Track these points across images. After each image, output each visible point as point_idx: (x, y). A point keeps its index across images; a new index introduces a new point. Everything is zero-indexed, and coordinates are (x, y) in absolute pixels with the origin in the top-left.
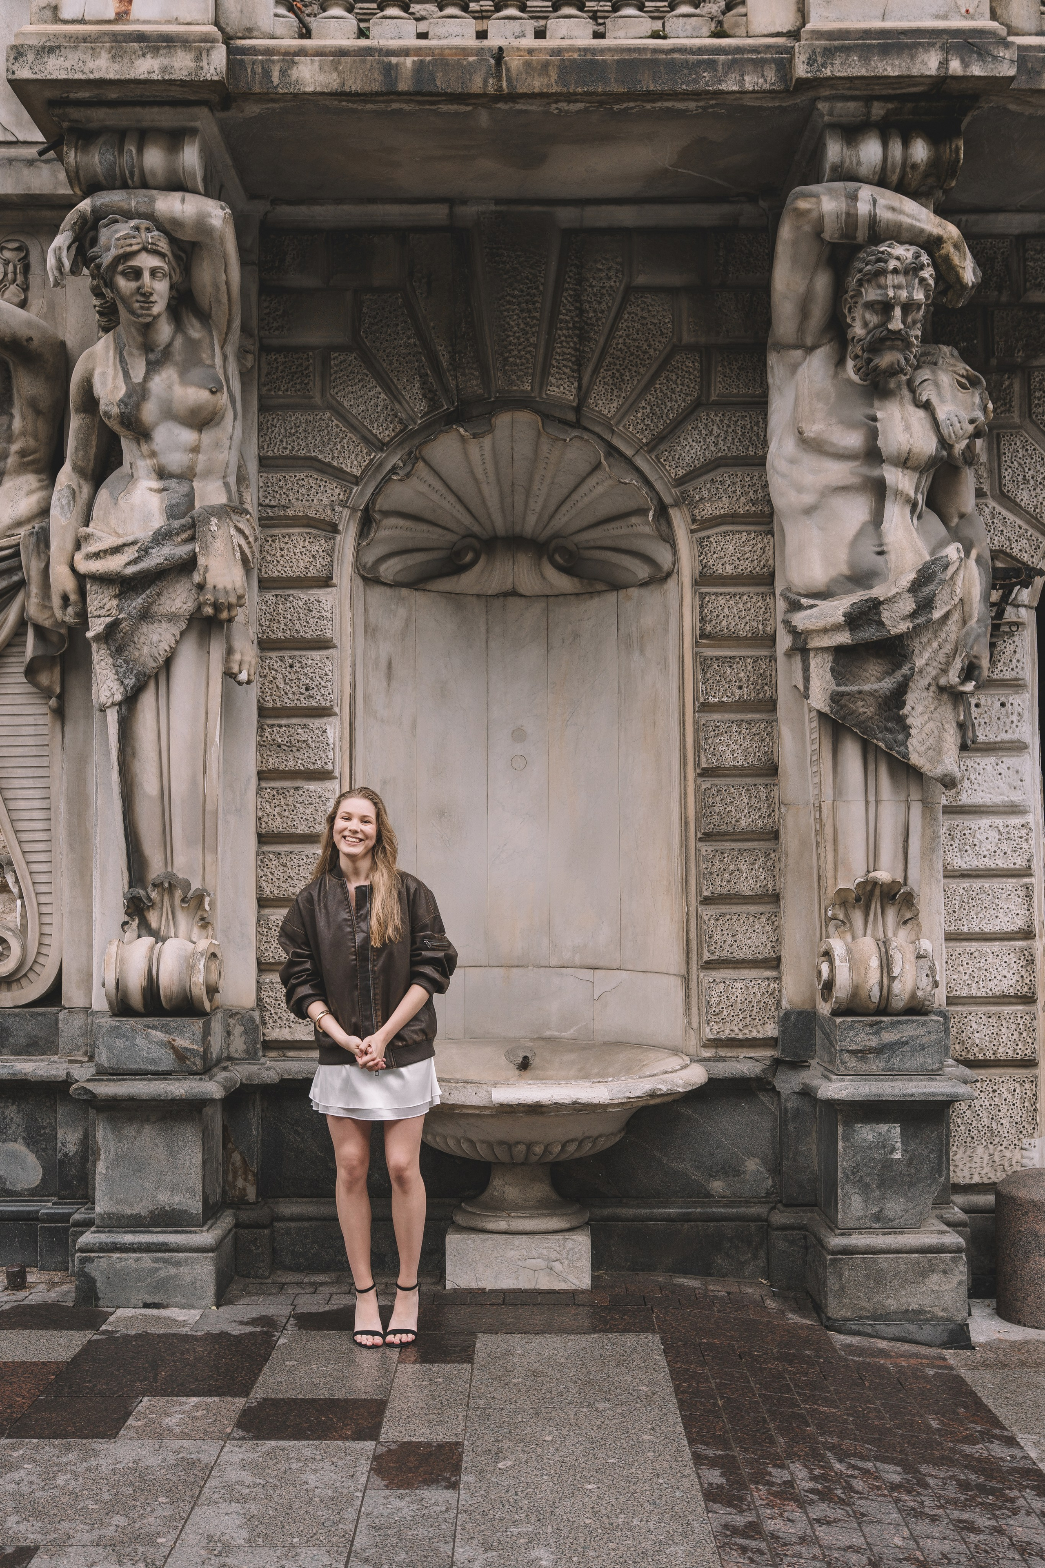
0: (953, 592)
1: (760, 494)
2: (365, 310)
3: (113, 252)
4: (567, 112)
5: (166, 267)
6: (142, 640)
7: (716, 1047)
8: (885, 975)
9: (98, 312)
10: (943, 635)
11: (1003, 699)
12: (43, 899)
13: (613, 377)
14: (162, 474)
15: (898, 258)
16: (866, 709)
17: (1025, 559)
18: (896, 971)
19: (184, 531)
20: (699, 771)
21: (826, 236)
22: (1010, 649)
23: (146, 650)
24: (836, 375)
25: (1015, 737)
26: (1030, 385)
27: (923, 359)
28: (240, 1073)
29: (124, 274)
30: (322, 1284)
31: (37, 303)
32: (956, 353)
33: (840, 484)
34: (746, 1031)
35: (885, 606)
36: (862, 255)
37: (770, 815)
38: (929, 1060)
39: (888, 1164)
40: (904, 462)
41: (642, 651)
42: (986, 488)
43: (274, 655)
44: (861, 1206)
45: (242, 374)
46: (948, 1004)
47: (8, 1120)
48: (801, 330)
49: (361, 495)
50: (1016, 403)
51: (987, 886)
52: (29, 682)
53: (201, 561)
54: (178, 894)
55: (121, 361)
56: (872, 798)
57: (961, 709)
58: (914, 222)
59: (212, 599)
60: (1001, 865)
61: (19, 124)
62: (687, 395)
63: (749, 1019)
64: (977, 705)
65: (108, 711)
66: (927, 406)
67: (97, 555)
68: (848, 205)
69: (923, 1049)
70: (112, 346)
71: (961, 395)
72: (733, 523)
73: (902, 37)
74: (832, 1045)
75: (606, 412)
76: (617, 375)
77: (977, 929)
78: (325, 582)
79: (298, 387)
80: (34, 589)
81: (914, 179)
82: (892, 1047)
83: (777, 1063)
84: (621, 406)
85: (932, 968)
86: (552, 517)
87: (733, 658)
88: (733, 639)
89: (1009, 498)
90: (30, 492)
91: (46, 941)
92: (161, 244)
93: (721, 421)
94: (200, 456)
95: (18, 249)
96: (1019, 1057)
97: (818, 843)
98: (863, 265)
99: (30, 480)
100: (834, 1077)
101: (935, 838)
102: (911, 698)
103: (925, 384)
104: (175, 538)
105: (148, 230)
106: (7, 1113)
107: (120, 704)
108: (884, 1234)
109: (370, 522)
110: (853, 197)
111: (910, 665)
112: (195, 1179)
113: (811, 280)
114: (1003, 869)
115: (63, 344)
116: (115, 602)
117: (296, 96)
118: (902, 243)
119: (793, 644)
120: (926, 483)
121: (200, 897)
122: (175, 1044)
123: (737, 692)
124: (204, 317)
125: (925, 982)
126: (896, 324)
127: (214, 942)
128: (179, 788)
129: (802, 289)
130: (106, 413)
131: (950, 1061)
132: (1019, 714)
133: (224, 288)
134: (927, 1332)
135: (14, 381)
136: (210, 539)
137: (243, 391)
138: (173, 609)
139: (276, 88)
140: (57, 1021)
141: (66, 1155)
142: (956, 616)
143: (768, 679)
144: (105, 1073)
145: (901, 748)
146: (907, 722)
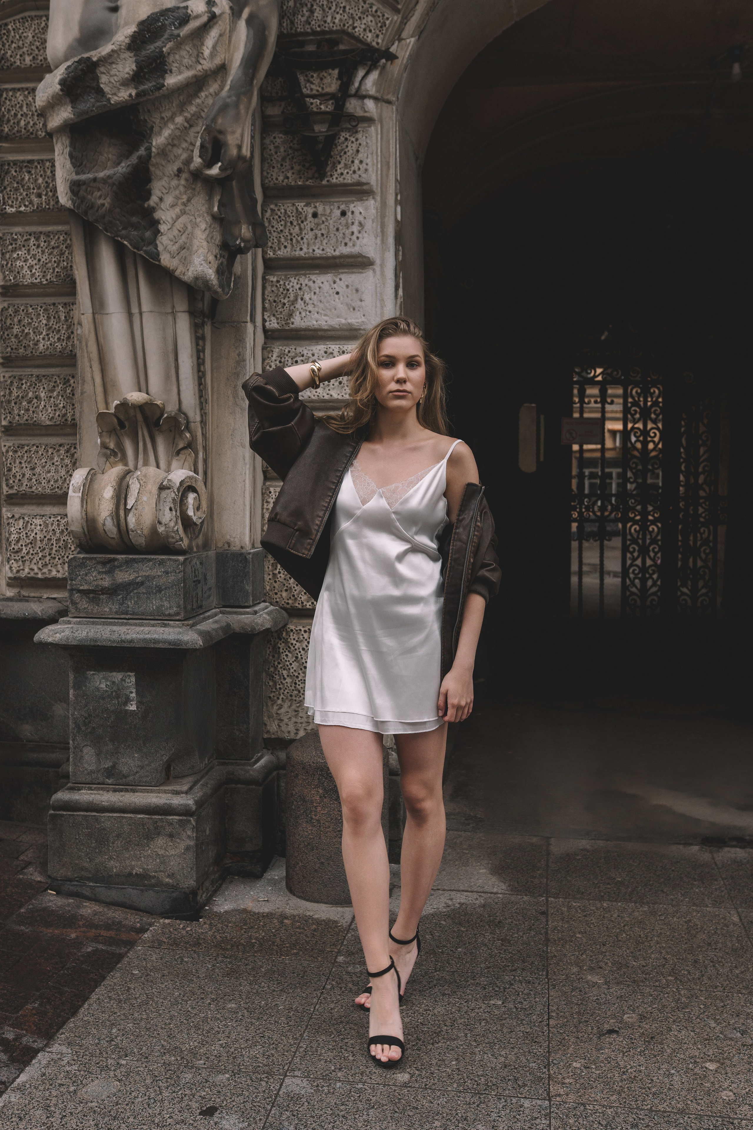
7: (22, 587)
8: (122, 507)
10: (193, 109)
11: (343, 207)
16: (104, 201)
17: (369, 40)
18: (133, 501)
22: (351, 148)
25: (355, 250)
34: (44, 570)
35: (104, 68)
37: (69, 338)
38: (166, 604)
39: (122, 716)
44: (94, 759)
57: (217, 199)
60: (335, 396)
63: (48, 558)
64: (314, 215)
69: (160, 591)
82: (127, 588)
85: (175, 501)
87: (30, 162)
102: (157, 187)
108: (115, 791)
111: (148, 146)
114: (337, 401)
132: (361, 224)
134: (149, 898)
142: (215, 87)
145: (151, 248)
146: (158, 215)
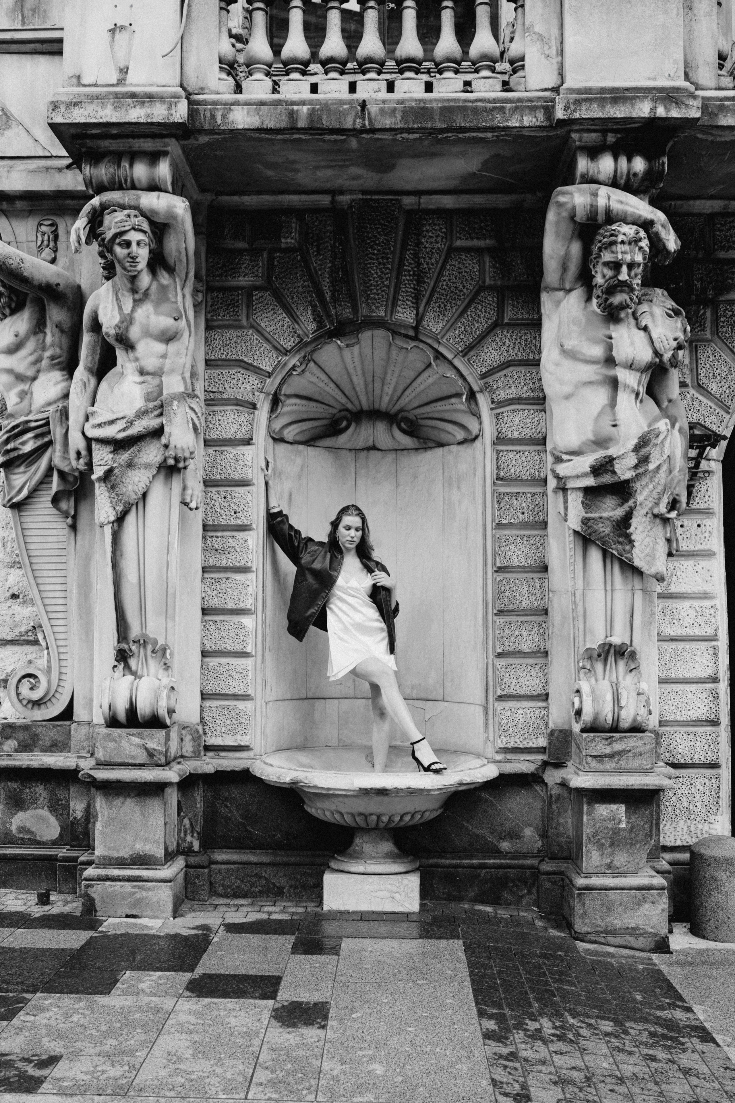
0: (663, 452)
1: (537, 385)
2: (276, 263)
3: (113, 231)
4: (408, 139)
5: (147, 240)
6: (128, 480)
7: (505, 753)
8: (616, 705)
9: (103, 267)
10: (656, 480)
11: (699, 522)
12: (62, 650)
13: (439, 307)
14: (142, 372)
15: (624, 234)
16: (605, 529)
17: (714, 429)
18: (623, 703)
19: (156, 410)
20: (495, 569)
21: (578, 219)
22: (704, 488)
23: (130, 487)
24: (585, 308)
25: (708, 547)
26: (717, 313)
27: (643, 298)
28: (190, 766)
29: (119, 244)
30: (242, 906)
31: (62, 259)
32: (666, 293)
33: (588, 380)
34: (525, 743)
35: (617, 461)
36: (601, 231)
37: (542, 599)
38: (645, 763)
39: (616, 831)
40: (631, 366)
41: (459, 488)
42: (688, 381)
43: (214, 490)
44: (599, 858)
45: (195, 306)
46: (660, 726)
47: (38, 795)
48: (562, 279)
49: (272, 384)
50: (708, 325)
51: (687, 647)
52: (54, 507)
53: (167, 429)
54: (150, 647)
55: (117, 300)
56: (609, 588)
57: (668, 529)
58: (635, 211)
59: (174, 455)
60: (697, 633)
61: (53, 145)
62: (488, 319)
63: (528, 734)
64: (682, 526)
65: (105, 527)
66: (645, 329)
67: (99, 425)
68: (591, 199)
69: (641, 755)
70: (111, 289)
71: (669, 321)
72: (519, 404)
73: (626, 92)
74: (581, 752)
75: (434, 330)
76: (442, 306)
77: (681, 676)
78: (248, 442)
79: (231, 314)
80: (58, 446)
81: (635, 183)
82: (621, 753)
83: (545, 764)
84: (445, 326)
85: (648, 701)
86: (399, 398)
87: (519, 493)
88: (518, 480)
89: (703, 388)
90: (57, 383)
91: (63, 677)
92: (144, 225)
93: (511, 336)
94: (167, 360)
95: (51, 225)
96: (708, 762)
97: (573, 618)
98: (602, 237)
99: (57, 375)
100: (581, 773)
101: (652, 614)
102: (634, 522)
103: (644, 314)
104: (150, 414)
105: (136, 216)
106: (37, 790)
107: (113, 522)
108: (614, 877)
109: (278, 403)
110: (595, 195)
111: (633, 500)
112: (159, 834)
113: (568, 247)
114: (698, 636)
115: (79, 287)
116: (111, 456)
117: (231, 131)
118: (627, 223)
119: (558, 485)
120: (645, 379)
121: (164, 650)
122: (147, 746)
123: (521, 516)
124: (171, 270)
125: (643, 711)
126: (624, 276)
127: (173, 679)
128: (151, 578)
129: (562, 253)
130: (107, 333)
131: (662, 764)
132: (711, 532)
133: (184, 253)
134: (641, 942)
135: (47, 312)
136: (172, 415)
137: (196, 317)
138: (148, 461)
139: (219, 126)
140: (70, 730)
141: (75, 818)
142: (665, 468)
143: (542, 508)
144: (102, 765)
145: (629, 555)
146: (633, 537)
